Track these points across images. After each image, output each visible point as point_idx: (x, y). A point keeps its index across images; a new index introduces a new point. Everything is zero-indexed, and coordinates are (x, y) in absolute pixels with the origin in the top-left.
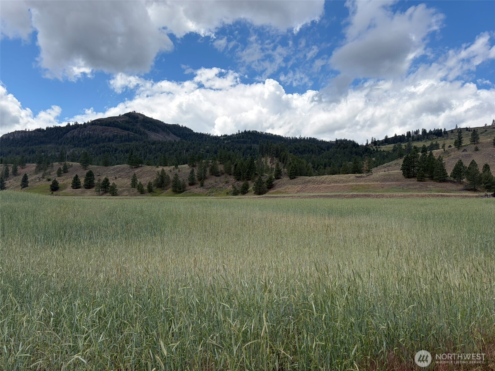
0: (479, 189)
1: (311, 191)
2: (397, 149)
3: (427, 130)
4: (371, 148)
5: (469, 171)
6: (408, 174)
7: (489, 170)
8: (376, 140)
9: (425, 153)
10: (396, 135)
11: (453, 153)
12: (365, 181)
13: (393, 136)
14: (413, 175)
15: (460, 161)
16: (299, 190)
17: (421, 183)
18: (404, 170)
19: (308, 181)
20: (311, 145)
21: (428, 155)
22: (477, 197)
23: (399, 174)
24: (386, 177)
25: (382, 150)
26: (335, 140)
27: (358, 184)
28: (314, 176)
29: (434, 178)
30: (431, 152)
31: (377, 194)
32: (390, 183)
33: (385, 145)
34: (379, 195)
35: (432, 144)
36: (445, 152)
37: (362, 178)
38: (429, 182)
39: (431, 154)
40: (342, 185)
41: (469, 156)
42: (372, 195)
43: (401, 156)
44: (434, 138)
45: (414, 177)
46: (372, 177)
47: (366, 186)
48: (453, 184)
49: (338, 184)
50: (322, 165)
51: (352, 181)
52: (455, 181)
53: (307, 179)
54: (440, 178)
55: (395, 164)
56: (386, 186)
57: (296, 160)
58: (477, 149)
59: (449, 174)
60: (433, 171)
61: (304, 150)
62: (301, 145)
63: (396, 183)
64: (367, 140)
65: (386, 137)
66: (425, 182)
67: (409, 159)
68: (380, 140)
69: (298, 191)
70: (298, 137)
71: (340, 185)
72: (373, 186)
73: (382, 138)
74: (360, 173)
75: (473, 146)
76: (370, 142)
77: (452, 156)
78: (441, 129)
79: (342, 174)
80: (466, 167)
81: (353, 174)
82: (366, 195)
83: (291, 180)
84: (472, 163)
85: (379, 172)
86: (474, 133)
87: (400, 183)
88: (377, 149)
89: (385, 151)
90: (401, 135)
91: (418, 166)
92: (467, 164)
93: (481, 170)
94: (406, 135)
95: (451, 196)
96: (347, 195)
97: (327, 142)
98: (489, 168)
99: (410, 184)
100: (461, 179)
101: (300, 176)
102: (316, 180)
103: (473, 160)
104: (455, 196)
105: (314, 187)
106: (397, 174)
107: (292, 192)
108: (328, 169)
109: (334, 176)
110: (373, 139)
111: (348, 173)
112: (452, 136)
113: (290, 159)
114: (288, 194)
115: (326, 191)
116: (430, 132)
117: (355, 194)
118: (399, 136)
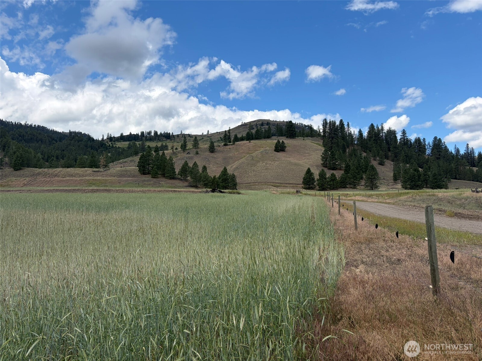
0: (199, 186)
1: (41, 185)
2: (132, 146)
3: (158, 132)
4: (107, 143)
5: (192, 171)
6: (143, 170)
7: (206, 170)
8: (112, 137)
9: (157, 153)
10: (131, 133)
11: (179, 155)
12: (102, 176)
13: (128, 134)
14: (147, 172)
15: (186, 161)
16: (26, 183)
17: (155, 180)
18: (140, 167)
19: (38, 173)
20: (40, 134)
21: (161, 154)
22: (200, 192)
23: (135, 170)
24: (123, 172)
25: (117, 146)
26: (69, 132)
27: (95, 178)
28: (45, 168)
29: (166, 176)
30: (164, 152)
31: (118, 189)
32: (127, 178)
33: (120, 142)
34: (119, 190)
35: (162, 145)
36: (174, 153)
37: (99, 173)
38: (161, 179)
39: (164, 154)
40: (78, 179)
41: (191, 158)
42: (112, 190)
43: (136, 154)
44: (164, 140)
45: (148, 173)
46: (109, 172)
47: (103, 181)
48: (180, 181)
49: (74, 178)
50: (54, 157)
51: (90, 175)
52: (182, 178)
53: (37, 171)
54: (171, 176)
55: (131, 161)
56: (123, 181)
57: (21, 149)
58: (197, 153)
59: (177, 173)
60: (165, 169)
61: (31, 139)
62: (27, 133)
63: (133, 179)
64: (103, 135)
65: (122, 134)
66: (158, 179)
67: (145, 157)
68: (116, 136)
69: (25, 185)
70: (23, 123)
71: (76, 179)
72: (110, 181)
73: (117, 135)
74: (97, 168)
75: (195, 150)
76: (105, 138)
77: (179, 157)
78: (170, 133)
79: (78, 168)
80: (190, 167)
81: (90, 168)
82: (106, 190)
83: (15, 172)
84: (194, 164)
85: (116, 168)
86: (196, 139)
87: (136, 179)
88: (112, 145)
89: (120, 148)
90: (136, 134)
91: (152, 164)
92: (191, 165)
93: (201, 170)
94: (140, 134)
95: (182, 191)
96: (87, 189)
97: (59, 132)
98: (206, 169)
99: (145, 181)
100: (186, 177)
101: (28, 167)
102: (48, 173)
103: (195, 162)
104: (185, 191)
105: (45, 180)
106: (133, 171)
107: (16, 186)
108: (62, 162)
109: (69, 169)
110: (108, 135)
111: (84, 167)
112: (178, 140)
113: (14, 147)
114: (11, 187)
115: (60, 185)
116: (161, 134)
117: (95, 188)
118: (134, 134)
